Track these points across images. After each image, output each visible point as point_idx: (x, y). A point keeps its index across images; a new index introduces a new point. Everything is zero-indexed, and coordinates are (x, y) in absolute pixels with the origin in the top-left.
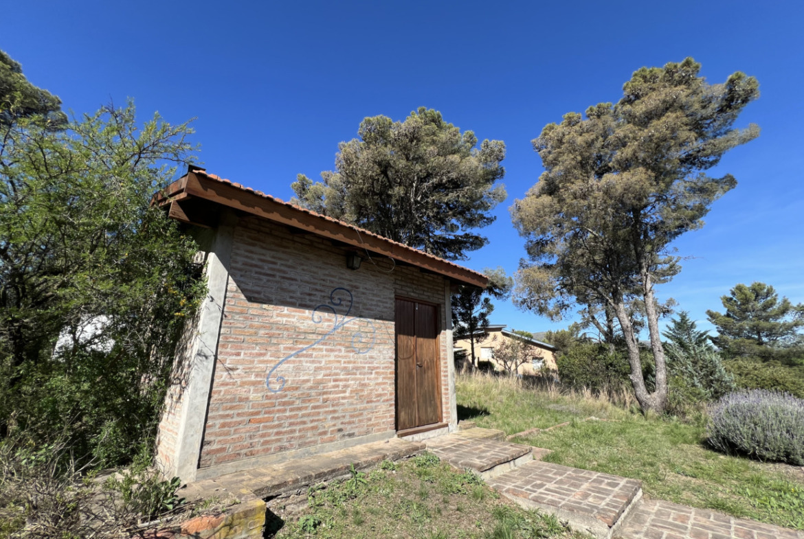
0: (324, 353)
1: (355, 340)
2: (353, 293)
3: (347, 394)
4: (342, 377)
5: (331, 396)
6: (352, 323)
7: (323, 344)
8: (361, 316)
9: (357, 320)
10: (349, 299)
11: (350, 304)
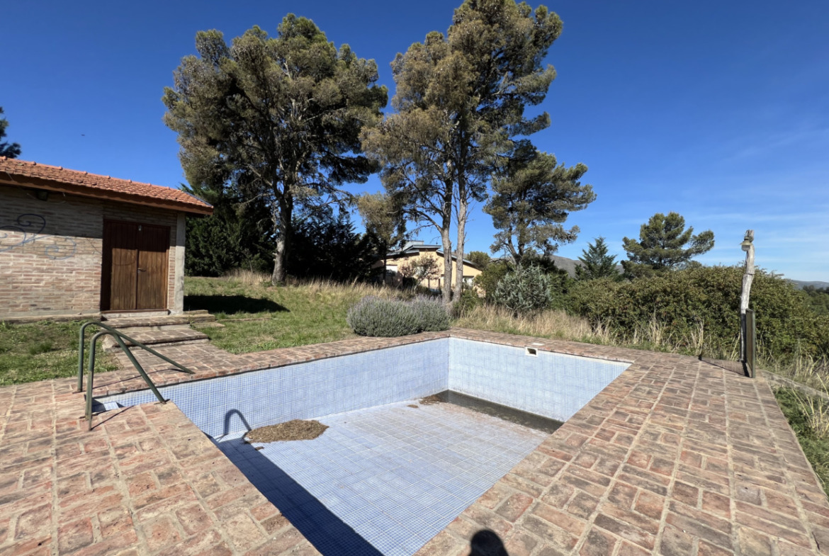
0: (12, 257)
1: (49, 250)
2: (46, 218)
3: (41, 285)
4: (34, 273)
5: (23, 285)
6: (46, 239)
7: (10, 252)
8: (56, 234)
9: (52, 237)
10: (43, 222)
11: (42, 225)
